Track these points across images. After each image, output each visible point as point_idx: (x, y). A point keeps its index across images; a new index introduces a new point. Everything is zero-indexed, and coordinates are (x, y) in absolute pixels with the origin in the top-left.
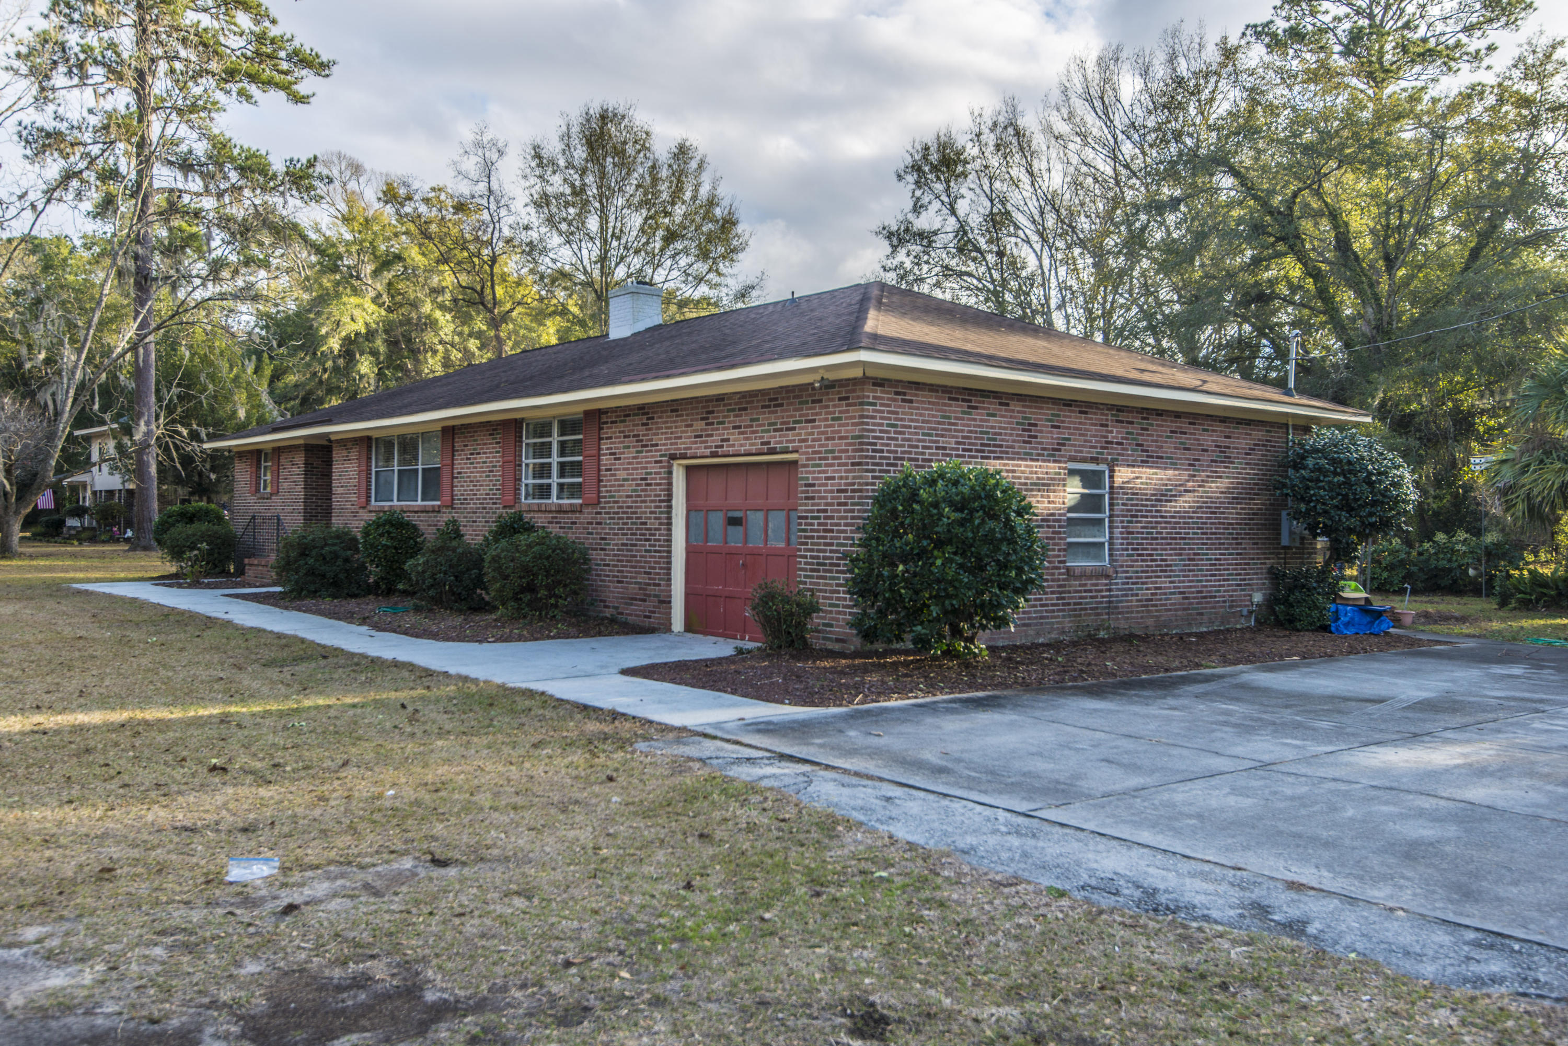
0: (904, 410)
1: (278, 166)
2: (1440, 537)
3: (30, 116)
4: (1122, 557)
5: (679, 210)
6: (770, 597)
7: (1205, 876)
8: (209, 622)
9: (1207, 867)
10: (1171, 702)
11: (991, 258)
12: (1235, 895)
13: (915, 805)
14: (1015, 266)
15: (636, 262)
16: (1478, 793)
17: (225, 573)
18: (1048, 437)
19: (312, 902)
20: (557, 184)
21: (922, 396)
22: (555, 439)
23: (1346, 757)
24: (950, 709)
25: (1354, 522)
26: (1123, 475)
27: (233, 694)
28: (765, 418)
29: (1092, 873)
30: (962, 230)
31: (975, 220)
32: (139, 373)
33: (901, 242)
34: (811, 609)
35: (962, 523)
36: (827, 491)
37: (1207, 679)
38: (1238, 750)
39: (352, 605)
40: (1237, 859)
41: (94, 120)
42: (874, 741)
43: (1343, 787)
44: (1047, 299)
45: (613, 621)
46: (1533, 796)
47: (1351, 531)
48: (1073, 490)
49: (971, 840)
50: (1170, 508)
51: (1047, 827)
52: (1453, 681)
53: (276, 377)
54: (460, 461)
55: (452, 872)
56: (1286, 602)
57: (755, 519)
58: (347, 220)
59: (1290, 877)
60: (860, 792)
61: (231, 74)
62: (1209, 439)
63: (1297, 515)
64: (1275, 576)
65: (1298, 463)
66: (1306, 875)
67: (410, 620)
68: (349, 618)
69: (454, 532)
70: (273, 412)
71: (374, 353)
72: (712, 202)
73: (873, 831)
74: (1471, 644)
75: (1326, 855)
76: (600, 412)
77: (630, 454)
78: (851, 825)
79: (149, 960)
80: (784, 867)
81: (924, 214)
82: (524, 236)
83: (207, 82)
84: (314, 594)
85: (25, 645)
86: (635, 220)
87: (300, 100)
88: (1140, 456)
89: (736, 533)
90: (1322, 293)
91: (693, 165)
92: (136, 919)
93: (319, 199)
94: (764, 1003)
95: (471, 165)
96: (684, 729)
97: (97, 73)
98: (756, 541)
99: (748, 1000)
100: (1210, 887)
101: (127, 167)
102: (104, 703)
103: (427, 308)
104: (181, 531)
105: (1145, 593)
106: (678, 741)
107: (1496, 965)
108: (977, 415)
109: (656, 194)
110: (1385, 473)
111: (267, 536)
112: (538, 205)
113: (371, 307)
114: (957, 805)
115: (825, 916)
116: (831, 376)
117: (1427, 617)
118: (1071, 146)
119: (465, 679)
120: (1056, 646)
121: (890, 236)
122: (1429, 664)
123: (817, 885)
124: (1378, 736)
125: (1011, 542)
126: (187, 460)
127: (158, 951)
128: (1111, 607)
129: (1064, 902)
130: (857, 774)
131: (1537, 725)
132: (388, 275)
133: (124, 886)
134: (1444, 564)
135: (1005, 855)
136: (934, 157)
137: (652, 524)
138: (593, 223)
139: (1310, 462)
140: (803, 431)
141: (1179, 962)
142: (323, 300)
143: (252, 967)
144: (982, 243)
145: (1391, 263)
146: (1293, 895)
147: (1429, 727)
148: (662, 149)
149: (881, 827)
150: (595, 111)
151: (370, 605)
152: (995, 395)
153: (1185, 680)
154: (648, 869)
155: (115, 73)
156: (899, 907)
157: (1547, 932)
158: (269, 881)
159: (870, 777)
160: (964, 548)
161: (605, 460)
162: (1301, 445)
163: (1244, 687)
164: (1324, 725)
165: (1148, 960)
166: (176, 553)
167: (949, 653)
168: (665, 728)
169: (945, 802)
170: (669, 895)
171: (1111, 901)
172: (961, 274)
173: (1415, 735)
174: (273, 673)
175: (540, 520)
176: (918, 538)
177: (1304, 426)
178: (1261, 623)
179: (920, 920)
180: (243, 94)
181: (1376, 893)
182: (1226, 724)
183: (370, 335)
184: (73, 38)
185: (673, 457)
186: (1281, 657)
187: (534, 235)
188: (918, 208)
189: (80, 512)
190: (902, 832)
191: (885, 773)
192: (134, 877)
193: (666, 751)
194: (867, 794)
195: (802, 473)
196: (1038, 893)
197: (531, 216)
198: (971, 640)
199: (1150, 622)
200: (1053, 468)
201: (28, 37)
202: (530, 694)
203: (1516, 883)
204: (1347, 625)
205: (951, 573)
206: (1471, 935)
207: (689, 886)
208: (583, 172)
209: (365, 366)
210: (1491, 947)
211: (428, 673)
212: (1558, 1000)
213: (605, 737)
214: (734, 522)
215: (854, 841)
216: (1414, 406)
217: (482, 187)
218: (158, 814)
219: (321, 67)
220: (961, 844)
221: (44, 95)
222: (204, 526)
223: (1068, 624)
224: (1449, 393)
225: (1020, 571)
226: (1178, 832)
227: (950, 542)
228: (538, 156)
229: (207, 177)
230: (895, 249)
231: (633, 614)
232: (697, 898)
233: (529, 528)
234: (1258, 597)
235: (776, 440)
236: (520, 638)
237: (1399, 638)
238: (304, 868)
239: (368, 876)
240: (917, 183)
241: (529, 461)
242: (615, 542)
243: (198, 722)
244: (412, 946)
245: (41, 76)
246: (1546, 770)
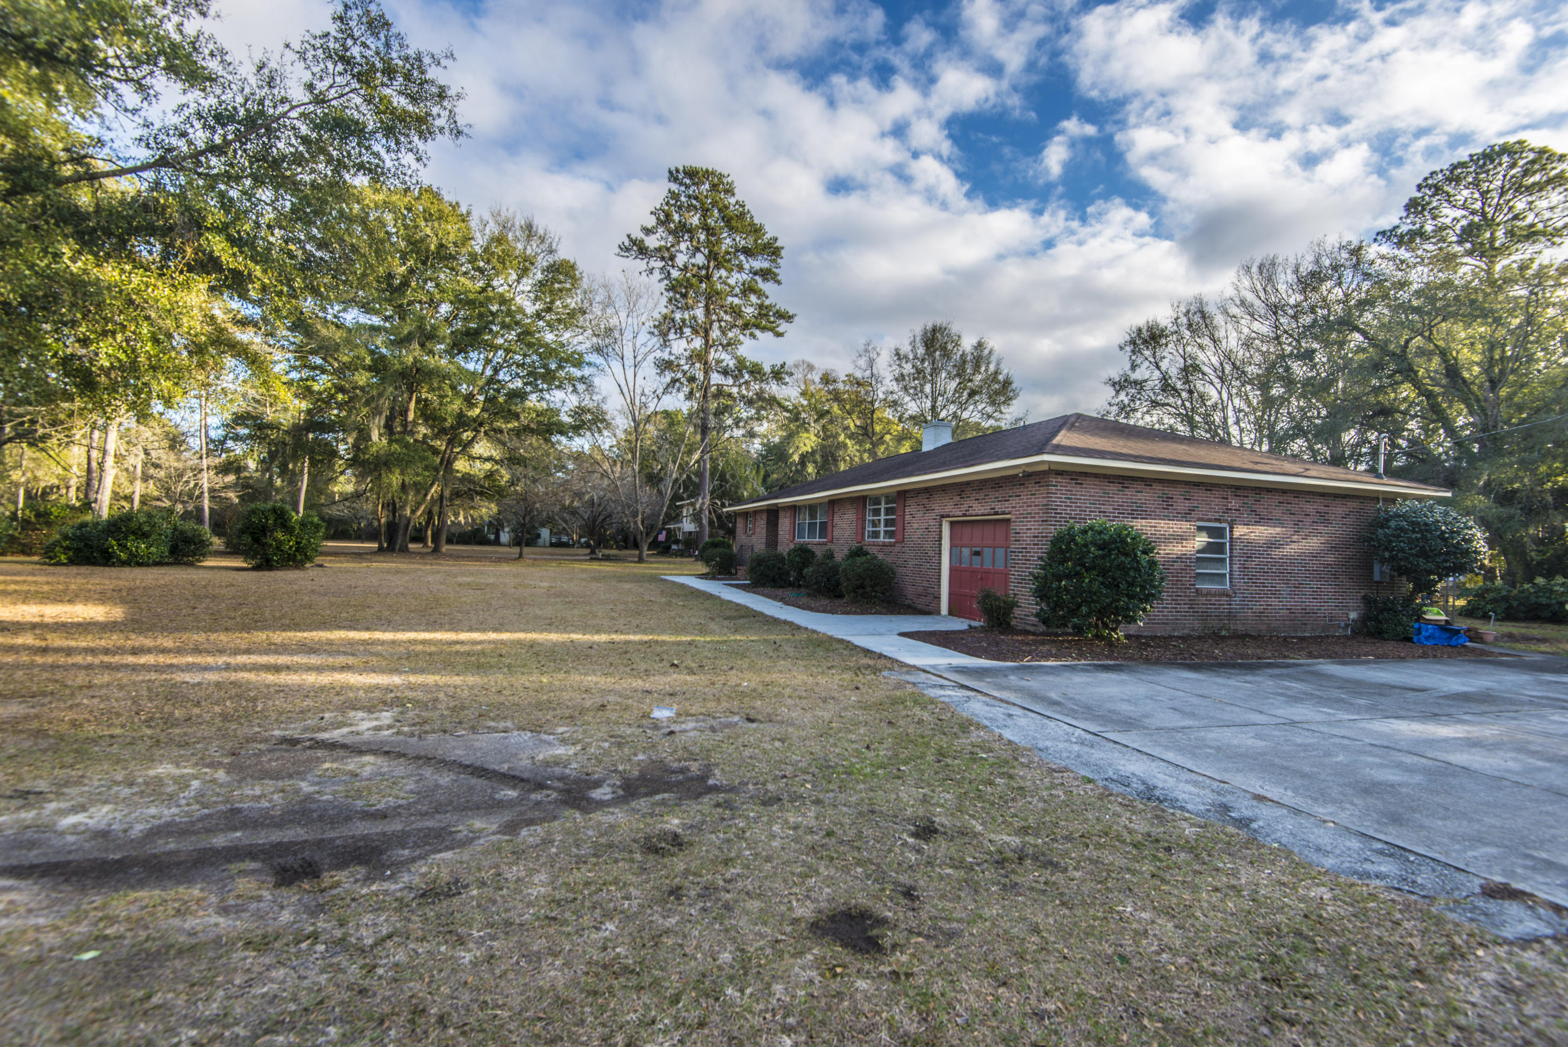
0: (1076, 490)
1: (767, 369)
2: (1540, 580)
3: (658, 354)
4: (1240, 584)
5: (978, 378)
6: (987, 596)
7: (1195, 784)
8: (709, 596)
9: (1201, 779)
10: (1249, 678)
11: (1184, 395)
12: (1210, 797)
13: (1024, 721)
14: (1202, 397)
15: (952, 408)
16: (1459, 758)
17: (730, 573)
18: (1181, 505)
19: (685, 731)
20: (908, 368)
21: (1089, 481)
22: (883, 507)
23: (1364, 725)
24: (1084, 670)
25: (1430, 566)
26: (1240, 531)
27: (703, 631)
28: (993, 494)
29: (1116, 772)
30: (1165, 378)
31: (1174, 372)
32: (700, 474)
33: (1122, 388)
34: (1014, 604)
35: (1103, 557)
36: (1027, 537)
37: (1288, 666)
38: (1279, 712)
39: (780, 592)
40: (1226, 777)
41: (687, 354)
42: (1024, 683)
43: (1346, 742)
44: (1225, 419)
45: (909, 606)
46: (1511, 765)
47: (1431, 572)
48: (1202, 540)
49: (1048, 743)
50: (1276, 553)
51: (1104, 742)
52: (1499, 682)
53: (766, 476)
54: (836, 518)
55: (754, 725)
56: (1376, 619)
57: (987, 552)
58: (803, 394)
59: (1260, 791)
60: (994, 710)
61: (746, 326)
62: (1310, 508)
63: (1383, 561)
64: (1368, 601)
65: (1384, 523)
66: (1273, 792)
67: (805, 600)
68: (774, 598)
69: (830, 555)
70: (762, 491)
71: (815, 462)
72: (996, 373)
73: (992, 731)
74: (1538, 658)
75: (1298, 782)
76: (905, 492)
77: (920, 515)
78: (979, 726)
79: (600, 747)
80: (927, 745)
81: (1138, 370)
82: (890, 398)
83: (736, 331)
84: (763, 585)
85: (626, 603)
86: (953, 385)
87: (779, 335)
88: (1253, 518)
89: (977, 559)
90: (1435, 408)
91: (986, 352)
92: (604, 729)
93: (786, 384)
94: (873, 812)
95: (862, 362)
96: (914, 667)
97: (688, 331)
98: (988, 565)
99: (865, 808)
100: (1196, 790)
101: (700, 376)
102: (644, 632)
103: (842, 438)
104: (711, 551)
105: (1258, 608)
106: (908, 673)
107: (1387, 867)
108: (1127, 492)
109: (964, 371)
110: (1458, 533)
111: (748, 555)
112: (897, 380)
113: (814, 438)
114: (1052, 724)
115: (936, 773)
116: (1029, 470)
117: (1511, 637)
118: (1243, 322)
119: (814, 631)
120: (1183, 638)
121: (1114, 384)
122: (1487, 669)
123: (941, 754)
124: (1402, 713)
125: (1137, 570)
126: (719, 517)
127: (606, 745)
128: (1231, 616)
129: (1090, 786)
130: (1001, 700)
131: (1556, 718)
132: (823, 421)
133: (608, 714)
134: (1544, 601)
135: (1064, 755)
136: (1145, 334)
137: (931, 553)
138: (928, 388)
139: (1393, 524)
140: (1014, 502)
141: (1146, 830)
142: (791, 436)
143: (641, 757)
144: (1179, 385)
145: (1494, 384)
146: (1255, 803)
147: (1452, 710)
148: (968, 344)
149: (997, 731)
150: (929, 326)
151: (789, 593)
152: (1142, 479)
153: (1269, 666)
154: (853, 737)
155: (695, 332)
156: (985, 775)
157: (1447, 853)
158: (669, 719)
159: (1007, 702)
160: (1103, 572)
161: (907, 518)
162: (1386, 511)
163: (1313, 673)
164: (1362, 702)
165: (1125, 826)
166: (707, 561)
167: (1098, 637)
168: (903, 665)
169: (1046, 721)
170: (856, 750)
171: (1121, 789)
172: (1164, 405)
173: (1436, 715)
174: (726, 623)
175: (873, 550)
176: (1075, 565)
177: (1391, 498)
178: (1356, 633)
179: (991, 783)
180: (753, 336)
181: (1321, 810)
182: (1282, 695)
183: (813, 452)
184: (678, 316)
185: (943, 516)
186: (1359, 656)
187: (895, 396)
188: (1134, 367)
189: (677, 542)
190: (1007, 734)
191: (1018, 702)
192: (614, 710)
193: (895, 677)
194: (999, 712)
195: (1013, 525)
196: (1076, 779)
197: (894, 386)
198: (1114, 630)
199: (1263, 627)
200: (1185, 526)
201: (658, 316)
202: (841, 641)
203: (1444, 818)
204: (1427, 638)
205: (1095, 587)
206: (1379, 846)
207: (868, 747)
208: (923, 361)
209: (810, 469)
210: (1391, 855)
211: (799, 628)
212: (1424, 897)
213: (869, 666)
214: (977, 553)
215: (976, 736)
216: (1516, 486)
217: (868, 373)
218: (638, 683)
219: (788, 318)
220: (1040, 745)
221: (666, 344)
222: (721, 550)
223: (1197, 625)
224: (1549, 475)
225: (1143, 588)
226: (1194, 756)
227: (1094, 568)
228: (898, 354)
229: (735, 378)
230: (1118, 392)
231: (920, 603)
232: (871, 754)
233: (867, 554)
234: (1353, 615)
235: (999, 507)
236: (855, 613)
237: (1473, 650)
238: (688, 715)
239: (714, 723)
240: (1133, 352)
241: (869, 518)
242: (912, 563)
243: (679, 644)
244: (715, 757)
245: (664, 335)
246: (1538, 748)
